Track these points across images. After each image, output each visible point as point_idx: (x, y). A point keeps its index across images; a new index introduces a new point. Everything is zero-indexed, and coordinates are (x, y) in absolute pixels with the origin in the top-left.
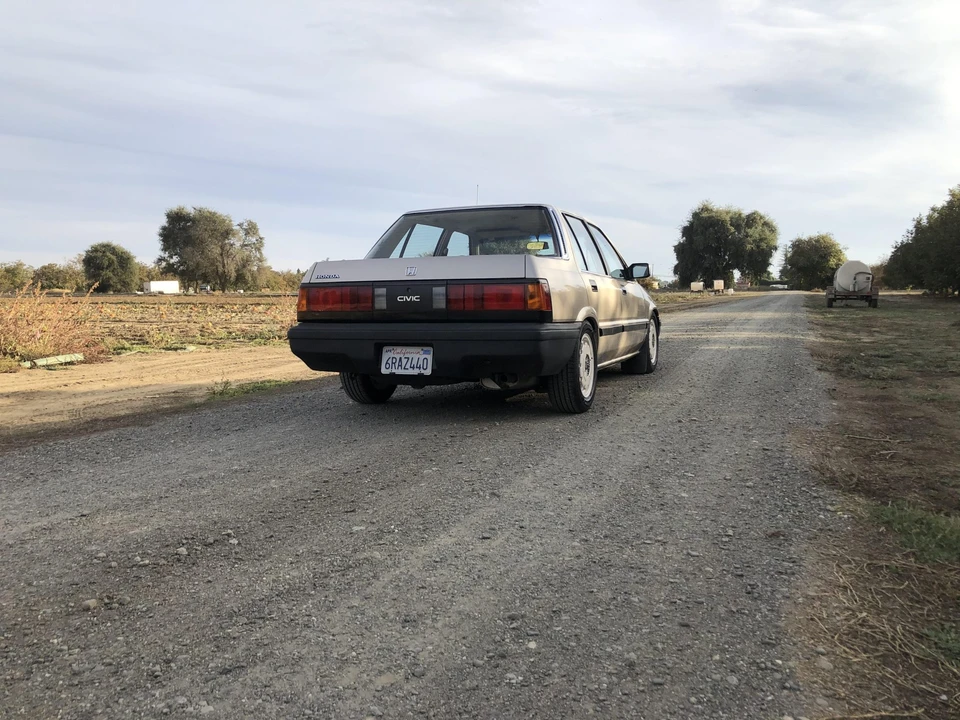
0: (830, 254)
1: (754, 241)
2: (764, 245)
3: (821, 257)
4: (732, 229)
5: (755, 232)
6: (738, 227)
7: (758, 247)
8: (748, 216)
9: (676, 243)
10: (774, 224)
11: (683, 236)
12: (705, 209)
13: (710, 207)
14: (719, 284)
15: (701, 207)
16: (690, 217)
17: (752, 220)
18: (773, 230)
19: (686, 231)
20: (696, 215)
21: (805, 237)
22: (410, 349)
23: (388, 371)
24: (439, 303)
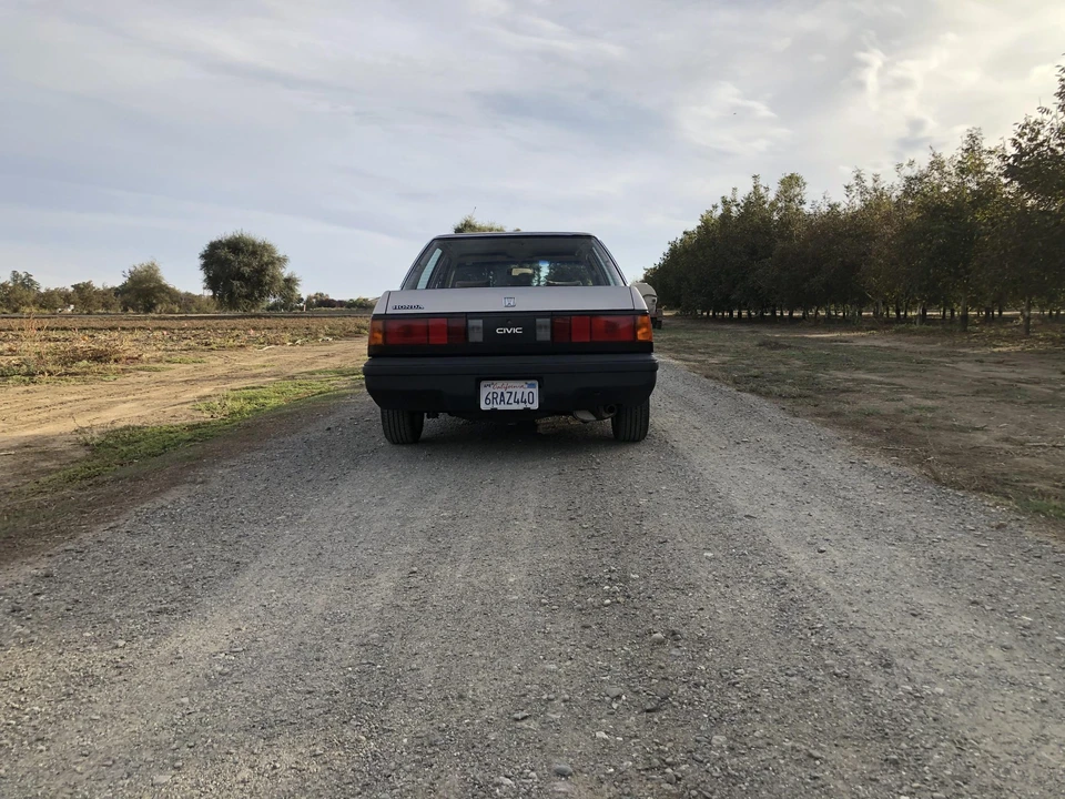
13: (473, 222)
15: (464, 222)
22: (511, 383)
23: (489, 407)
24: (544, 335)
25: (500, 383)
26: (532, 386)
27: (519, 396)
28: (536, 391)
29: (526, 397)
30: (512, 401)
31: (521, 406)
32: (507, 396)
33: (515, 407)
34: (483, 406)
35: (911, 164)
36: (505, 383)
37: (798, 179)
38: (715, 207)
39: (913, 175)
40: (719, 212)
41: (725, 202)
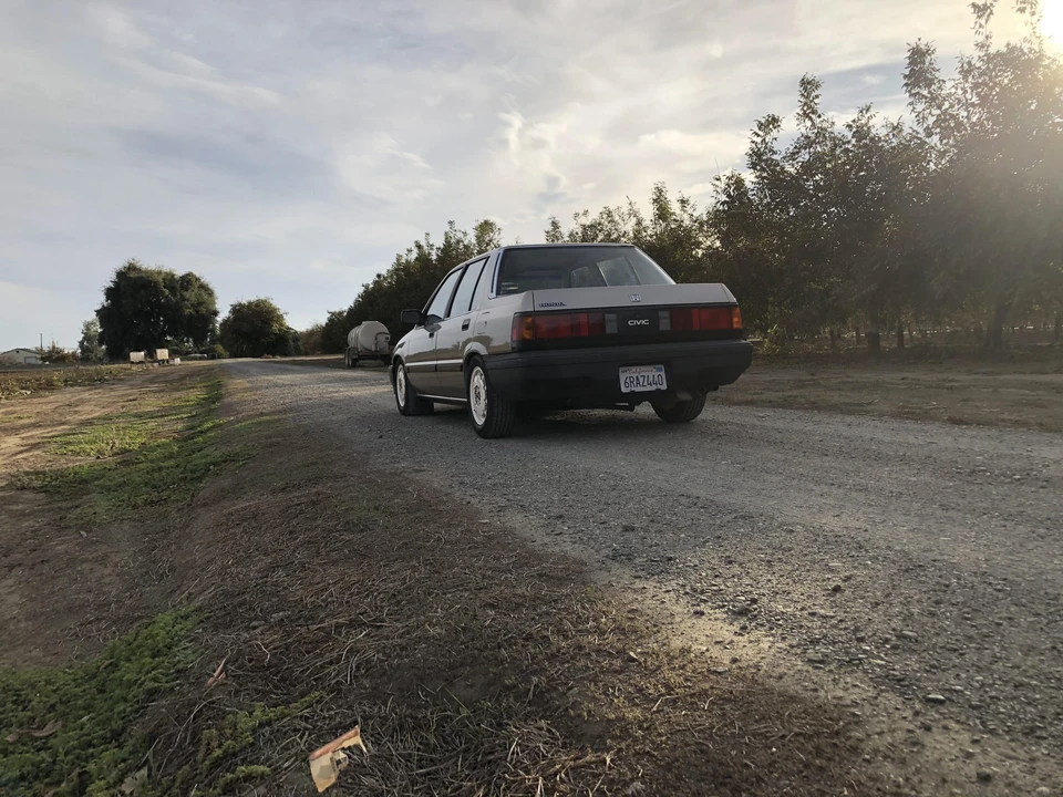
0: (272, 319)
1: (192, 305)
2: (203, 310)
3: (263, 322)
4: (167, 292)
5: (191, 295)
6: (172, 289)
7: (197, 312)
8: (183, 278)
9: (99, 307)
10: (210, 286)
11: (107, 299)
12: (132, 268)
13: (138, 265)
14: (163, 354)
15: (127, 265)
16: (114, 277)
17: (188, 281)
18: (210, 293)
19: (110, 293)
20: (120, 275)
21: (244, 302)
22: (643, 368)
23: (627, 390)
24: (665, 325)
25: (634, 369)
26: (660, 370)
27: (651, 379)
28: (663, 374)
29: (656, 379)
30: (645, 384)
31: (654, 388)
32: (641, 380)
33: (648, 388)
34: (624, 390)
35: (586, 213)
36: (638, 368)
37: (491, 224)
38: (410, 251)
39: (588, 223)
40: (414, 255)
41: (419, 247)
